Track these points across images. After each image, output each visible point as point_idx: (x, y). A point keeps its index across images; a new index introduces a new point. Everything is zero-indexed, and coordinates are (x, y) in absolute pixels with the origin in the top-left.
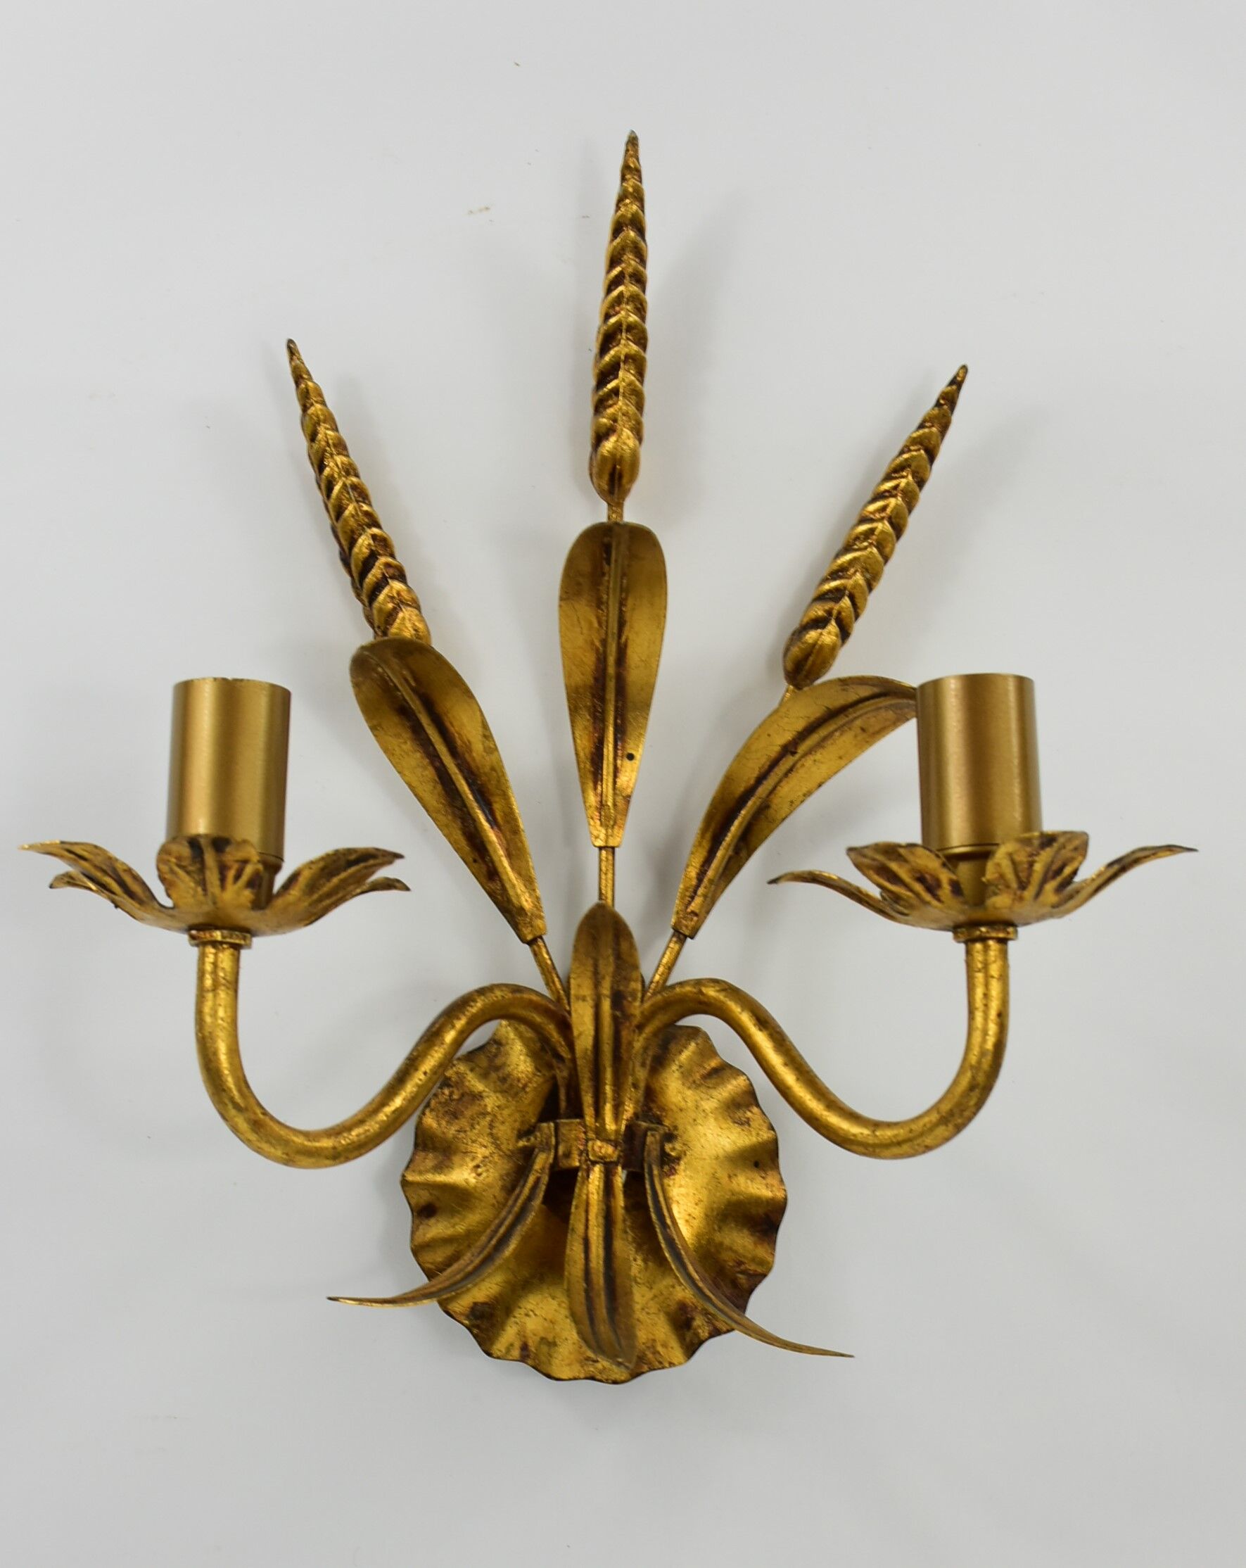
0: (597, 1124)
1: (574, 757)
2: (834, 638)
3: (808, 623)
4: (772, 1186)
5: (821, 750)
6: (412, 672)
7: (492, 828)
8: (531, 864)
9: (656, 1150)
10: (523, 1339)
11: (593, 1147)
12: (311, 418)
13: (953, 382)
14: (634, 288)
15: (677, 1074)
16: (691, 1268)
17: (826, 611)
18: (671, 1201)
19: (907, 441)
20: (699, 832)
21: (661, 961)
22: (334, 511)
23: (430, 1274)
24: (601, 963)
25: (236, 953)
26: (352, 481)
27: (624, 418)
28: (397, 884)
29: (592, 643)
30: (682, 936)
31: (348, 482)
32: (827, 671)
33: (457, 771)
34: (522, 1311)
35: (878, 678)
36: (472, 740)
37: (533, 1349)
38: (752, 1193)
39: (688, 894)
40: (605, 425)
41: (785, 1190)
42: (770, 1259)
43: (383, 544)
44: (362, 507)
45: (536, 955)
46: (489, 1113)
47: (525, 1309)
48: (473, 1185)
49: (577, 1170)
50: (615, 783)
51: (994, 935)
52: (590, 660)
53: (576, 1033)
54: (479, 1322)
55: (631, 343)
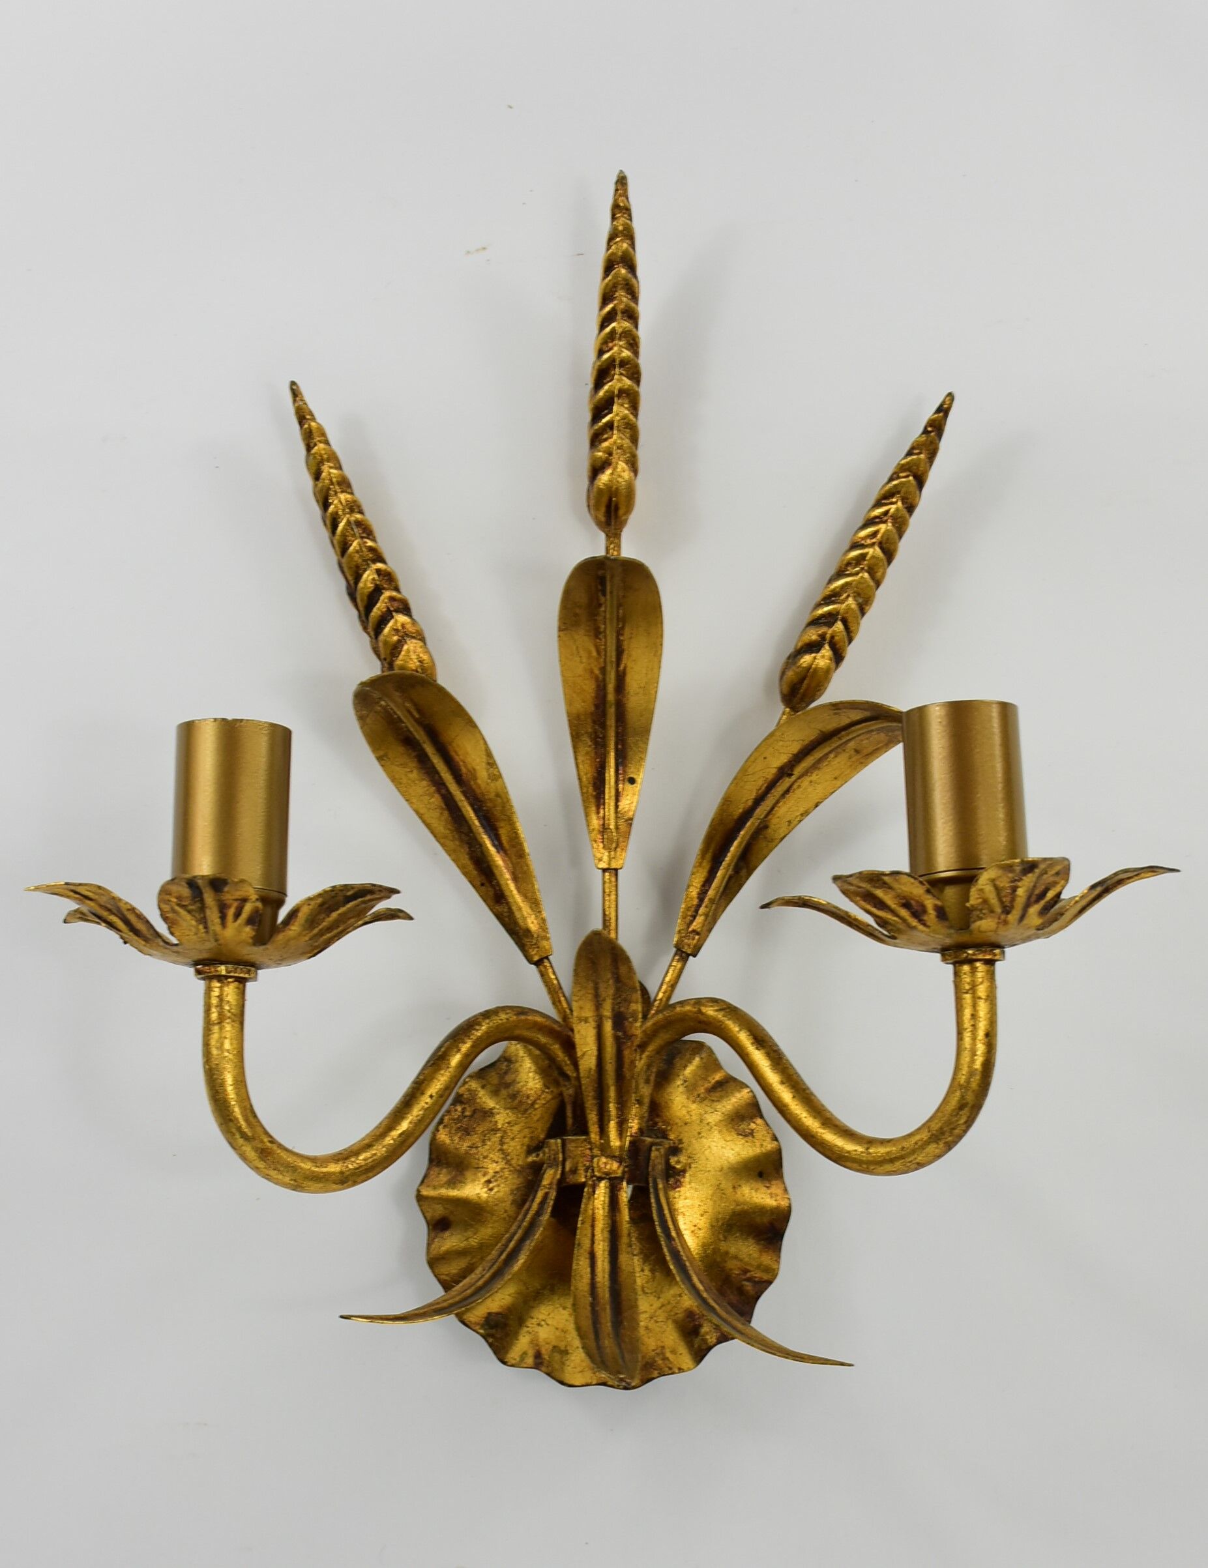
0: (602, 1141)
1: (577, 782)
2: (828, 661)
3: (802, 648)
4: (777, 1195)
5: (816, 772)
6: (416, 705)
7: (498, 852)
8: (536, 887)
9: (661, 1164)
10: (537, 1348)
11: (598, 1163)
12: (315, 458)
13: (939, 410)
14: (627, 324)
15: (681, 1089)
16: (695, 1279)
17: (820, 635)
18: (676, 1213)
19: (896, 467)
20: (699, 853)
21: (664, 980)
22: (340, 547)
23: (446, 1286)
24: (602, 986)
25: (241, 986)
26: (355, 517)
27: (619, 451)
28: (401, 914)
29: (592, 672)
30: (684, 954)
31: (352, 519)
32: (820, 696)
33: (463, 798)
34: (534, 1321)
35: (867, 702)
36: (478, 768)
37: (546, 1357)
38: (756, 1203)
39: (690, 913)
40: (601, 458)
41: (789, 1199)
42: (775, 1267)
43: (388, 579)
44: (366, 542)
45: (543, 975)
46: (499, 1130)
47: (538, 1319)
48: (484, 1199)
49: (583, 1185)
50: (617, 806)
51: (980, 957)
52: (590, 687)
53: (579, 1054)
54: (493, 1331)
55: (624, 378)
